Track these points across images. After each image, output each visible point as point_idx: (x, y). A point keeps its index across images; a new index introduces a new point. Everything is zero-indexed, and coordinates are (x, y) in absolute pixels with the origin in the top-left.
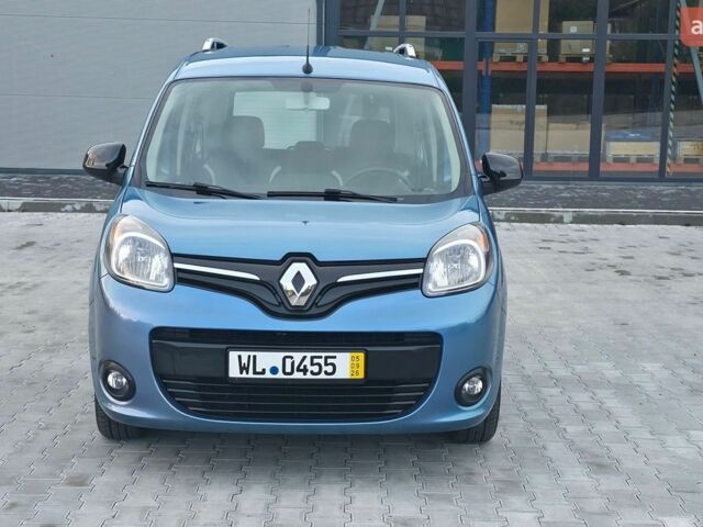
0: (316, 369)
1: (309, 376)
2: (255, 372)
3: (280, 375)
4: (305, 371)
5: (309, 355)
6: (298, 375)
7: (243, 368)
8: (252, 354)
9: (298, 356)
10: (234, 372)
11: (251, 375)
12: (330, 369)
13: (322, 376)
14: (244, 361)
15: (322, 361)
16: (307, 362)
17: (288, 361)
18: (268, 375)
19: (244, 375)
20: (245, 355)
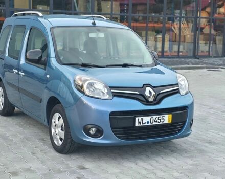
0: (159, 121)
1: (157, 123)
2: (143, 124)
3: (150, 124)
5: (158, 116)
6: (154, 123)
7: (139, 123)
8: (142, 118)
9: (154, 117)
10: (137, 124)
12: (163, 120)
13: (161, 123)
14: (140, 120)
15: (161, 118)
16: (157, 119)
17: (152, 119)
18: (146, 124)
19: (140, 125)
20: (140, 118)
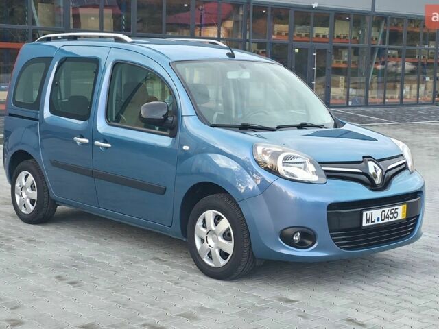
0: (391, 216)
1: (390, 220)
2: (372, 222)
3: (380, 222)
4: (388, 218)
5: (390, 209)
6: (386, 221)
7: (368, 220)
8: (371, 212)
9: (386, 210)
10: (364, 224)
11: (370, 224)
12: (395, 215)
13: (394, 219)
14: (368, 216)
15: (394, 211)
16: (389, 213)
17: (383, 214)
18: (376, 223)
19: (368, 224)
20: (368, 212)
